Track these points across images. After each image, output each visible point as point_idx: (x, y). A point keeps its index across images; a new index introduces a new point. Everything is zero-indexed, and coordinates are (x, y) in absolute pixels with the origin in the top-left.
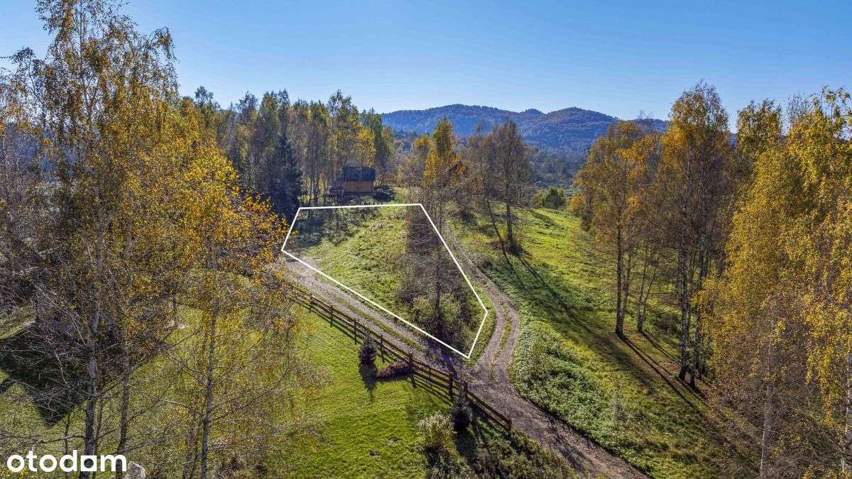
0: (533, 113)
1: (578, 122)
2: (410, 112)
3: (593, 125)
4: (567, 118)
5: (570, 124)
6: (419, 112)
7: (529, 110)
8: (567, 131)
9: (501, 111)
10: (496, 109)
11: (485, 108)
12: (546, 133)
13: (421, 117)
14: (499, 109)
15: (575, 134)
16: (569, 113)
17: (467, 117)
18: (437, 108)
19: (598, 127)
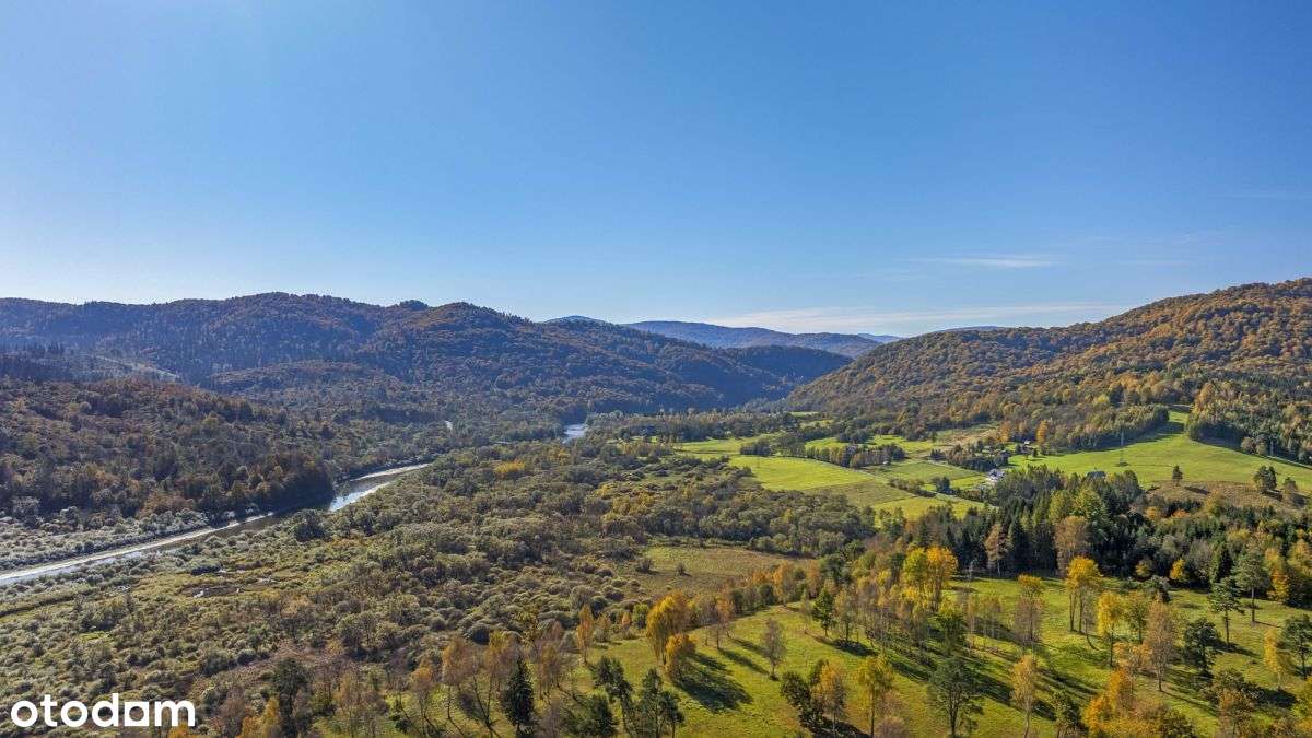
0: (415, 306)
9: (355, 305)
14: (352, 300)
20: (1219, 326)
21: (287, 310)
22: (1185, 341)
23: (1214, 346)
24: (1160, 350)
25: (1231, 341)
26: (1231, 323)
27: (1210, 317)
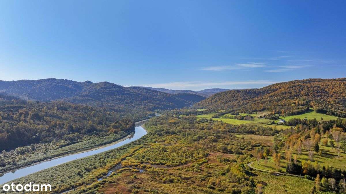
0: (89, 82)
1: (108, 88)
2: (29, 80)
3: (114, 90)
4: (103, 86)
5: (105, 89)
6: (33, 81)
7: (86, 81)
8: (104, 92)
9: (74, 82)
10: (71, 81)
11: (66, 80)
12: (94, 93)
13: (34, 84)
14: (73, 80)
15: (107, 93)
16: (104, 84)
17: (58, 85)
18: (42, 80)
19: (116, 91)
20: (295, 89)
21: (58, 83)
22: (289, 93)
23: (295, 94)
24: (284, 95)
25: (299, 92)
26: (297, 89)
27: (292, 87)
